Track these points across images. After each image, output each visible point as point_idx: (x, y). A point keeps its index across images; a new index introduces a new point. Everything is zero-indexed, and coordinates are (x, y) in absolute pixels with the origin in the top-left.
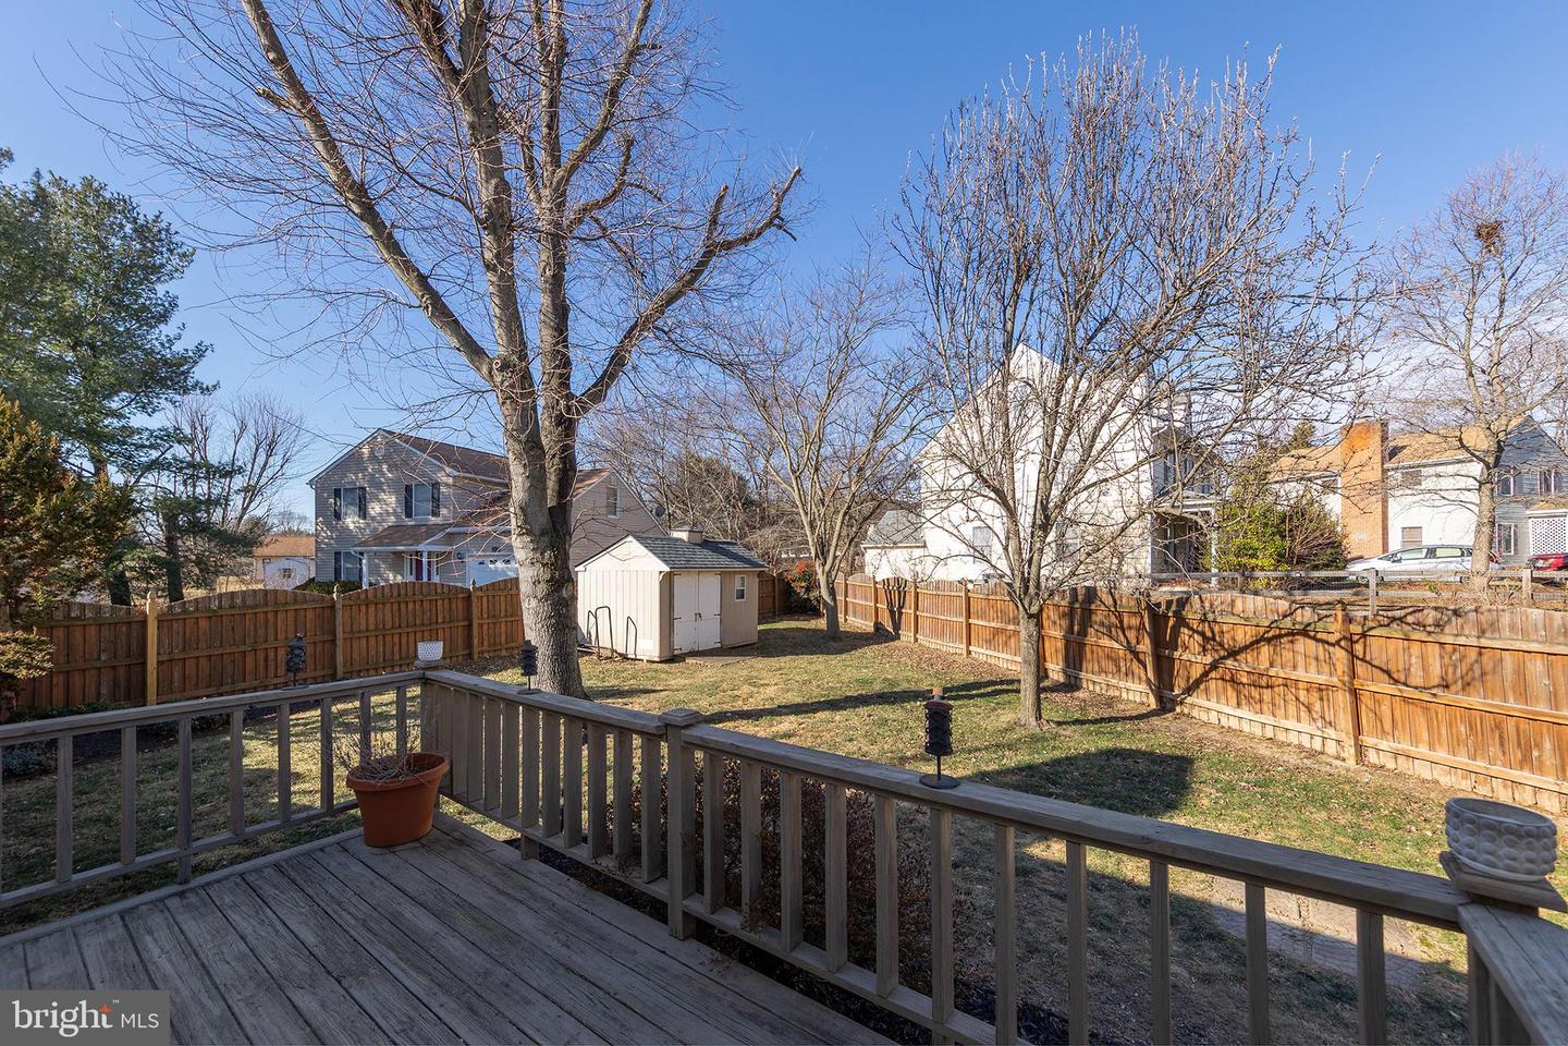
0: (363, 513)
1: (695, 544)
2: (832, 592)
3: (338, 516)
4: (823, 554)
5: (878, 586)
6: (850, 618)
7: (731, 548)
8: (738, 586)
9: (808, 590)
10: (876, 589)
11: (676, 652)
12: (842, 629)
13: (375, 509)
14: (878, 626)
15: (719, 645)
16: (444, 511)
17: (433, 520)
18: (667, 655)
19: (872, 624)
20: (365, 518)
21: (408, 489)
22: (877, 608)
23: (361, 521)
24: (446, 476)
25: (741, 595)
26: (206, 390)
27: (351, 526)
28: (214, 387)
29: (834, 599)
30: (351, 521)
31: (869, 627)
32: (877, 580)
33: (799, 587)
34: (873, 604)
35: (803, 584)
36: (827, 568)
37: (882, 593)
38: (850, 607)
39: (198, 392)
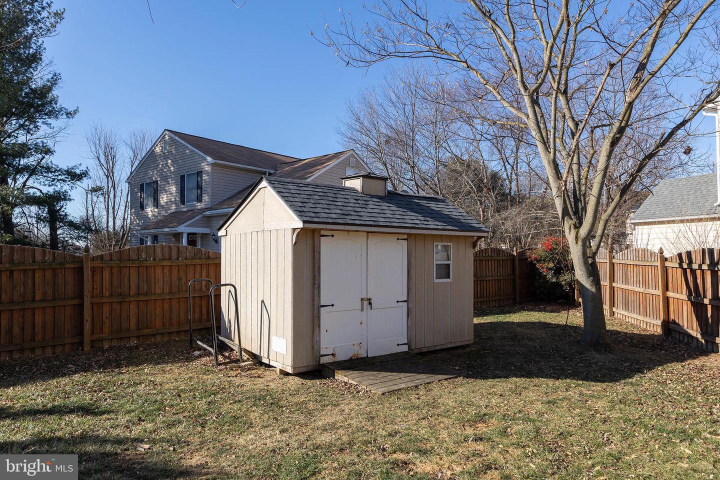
0: (156, 204)
1: (373, 196)
2: (593, 271)
3: (142, 207)
4: (576, 212)
5: (667, 264)
6: (620, 312)
7: (433, 205)
8: (439, 258)
9: (558, 271)
10: (665, 270)
11: (324, 360)
12: (608, 328)
13: (164, 199)
14: (669, 326)
15: (405, 348)
16: (205, 198)
17: (199, 206)
18: (307, 363)
19: (659, 322)
20: (157, 208)
21: (183, 177)
22: (667, 300)
23: (156, 210)
24: (207, 164)
25: (444, 271)
26: (69, 114)
27: (150, 214)
28: (75, 112)
29: (597, 281)
30: (150, 211)
31: (653, 325)
32: (667, 254)
33: (546, 269)
34: (659, 292)
35: (551, 265)
36: (583, 231)
37: (676, 276)
38: (619, 297)
39: (65, 116)
